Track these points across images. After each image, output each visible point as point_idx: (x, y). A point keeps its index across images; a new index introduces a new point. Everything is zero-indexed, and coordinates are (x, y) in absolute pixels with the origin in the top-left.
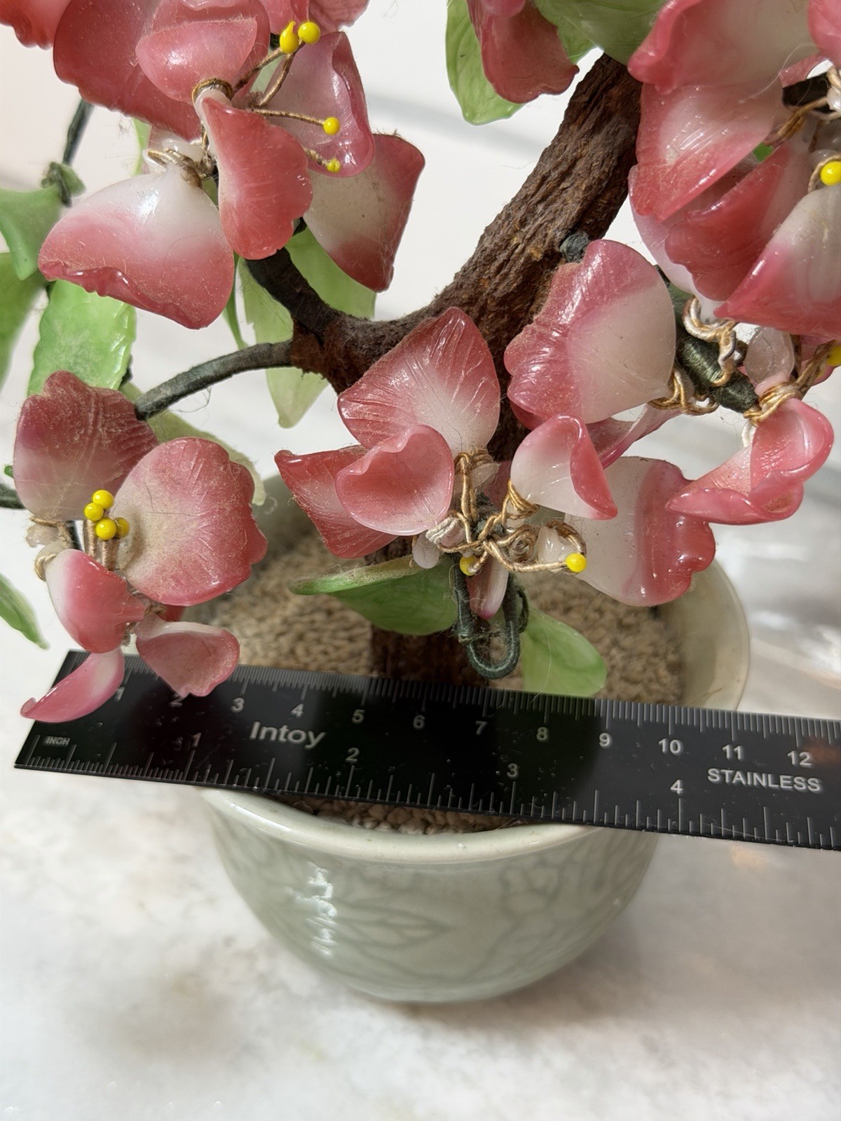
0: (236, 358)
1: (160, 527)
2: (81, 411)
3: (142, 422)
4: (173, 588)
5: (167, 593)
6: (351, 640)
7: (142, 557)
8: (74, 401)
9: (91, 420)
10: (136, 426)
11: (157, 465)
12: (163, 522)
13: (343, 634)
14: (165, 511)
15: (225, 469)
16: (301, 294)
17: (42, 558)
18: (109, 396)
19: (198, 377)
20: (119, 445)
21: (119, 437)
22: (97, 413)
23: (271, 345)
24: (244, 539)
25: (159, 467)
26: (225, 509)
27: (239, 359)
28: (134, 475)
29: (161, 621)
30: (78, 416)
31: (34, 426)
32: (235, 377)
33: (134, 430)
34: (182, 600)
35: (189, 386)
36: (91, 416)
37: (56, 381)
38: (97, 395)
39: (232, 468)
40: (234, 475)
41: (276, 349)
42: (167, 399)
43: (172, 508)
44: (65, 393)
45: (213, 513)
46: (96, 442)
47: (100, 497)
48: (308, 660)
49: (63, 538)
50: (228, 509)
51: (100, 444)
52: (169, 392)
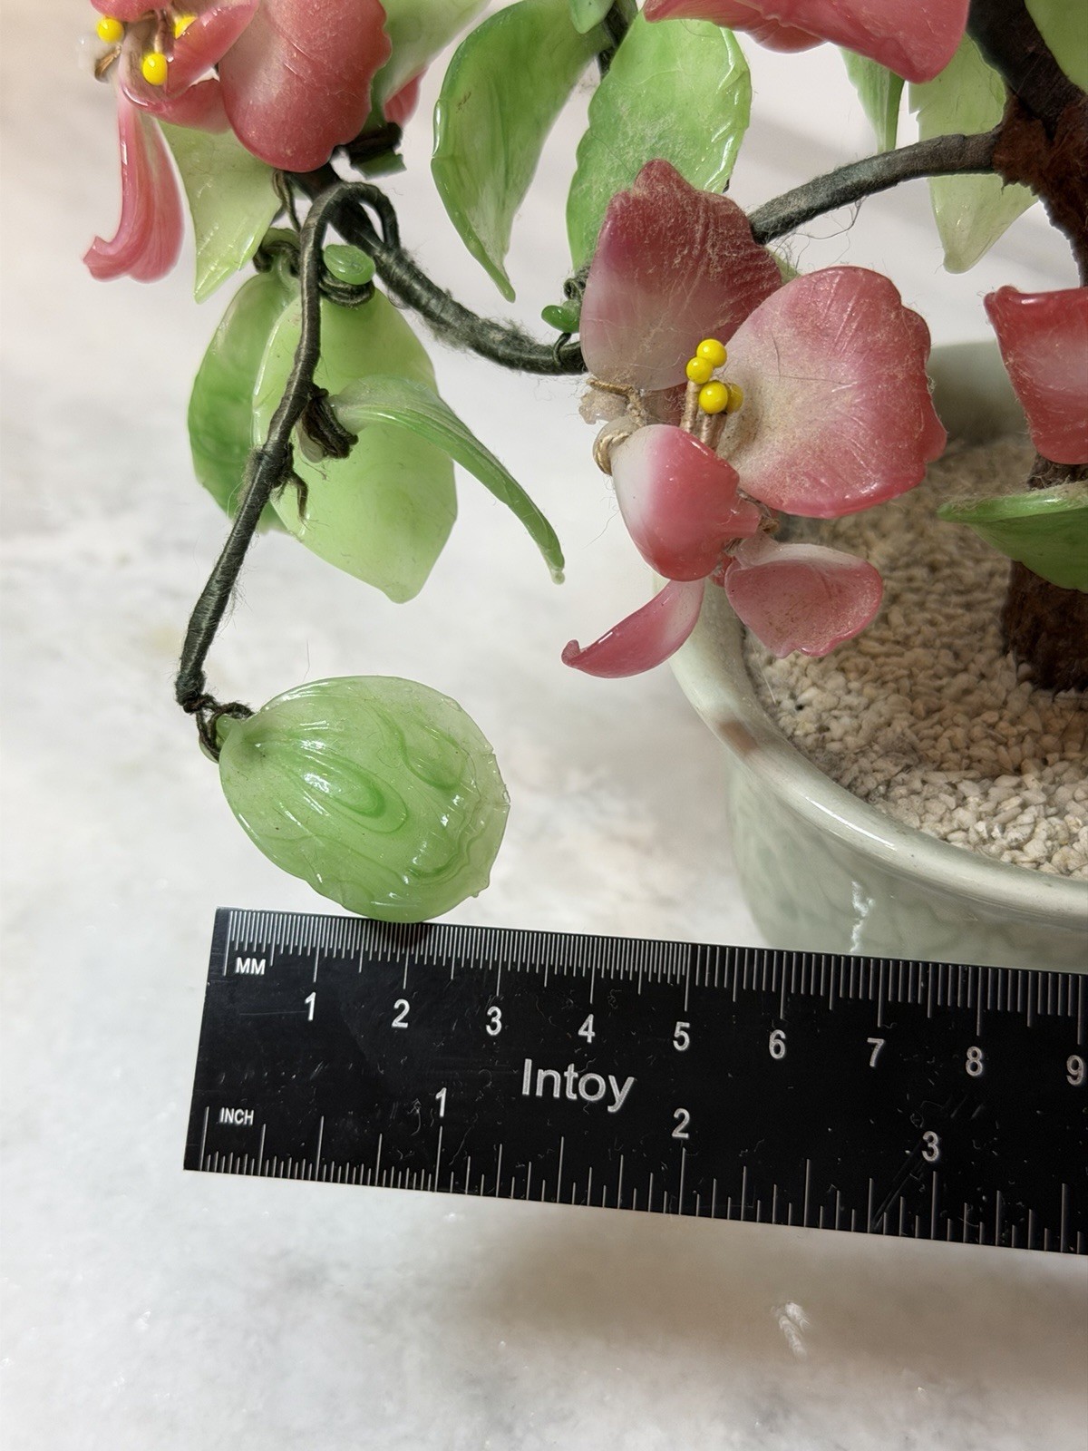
0: (908, 156)
1: (790, 400)
2: (686, 220)
3: (761, 246)
4: (807, 490)
5: (793, 496)
6: (969, 607)
7: (756, 444)
8: (677, 204)
9: (698, 235)
10: (755, 250)
11: (795, 305)
12: (796, 392)
13: (955, 599)
14: (800, 375)
15: (897, 316)
16: (1033, 55)
17: (609, 437)
18: (719, 203)
19: (849, 183)
20: (732, 276)
21: (733, 264)
22: (706, 227)
23: (965, 138)
24: (920, 422)
25: (797, 310)
26: (895, 377)
27: (915, 157)
28: (754, 322)
29: (772, 542)
30: (681, 228)
31: (625, 236)
32: (902, 184)
33: (753, 257)
34: (820, 508)
35: (833, 194)
36: (699, 228)
37: (654, 173)
38: (707, 201)
39: (907, 315)
40: (908, 327)
41: (972, 143)
42: (800, 213)
43: (813, 370)
44: (666, 191)
45: (878, 379)
46: (702, 269)
47: (708, 348)
48: (909, 631)
49: (635, 412)
50: (901, 377)
51: (707, 273)
52: (803, 204)
